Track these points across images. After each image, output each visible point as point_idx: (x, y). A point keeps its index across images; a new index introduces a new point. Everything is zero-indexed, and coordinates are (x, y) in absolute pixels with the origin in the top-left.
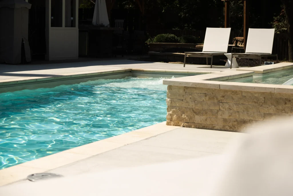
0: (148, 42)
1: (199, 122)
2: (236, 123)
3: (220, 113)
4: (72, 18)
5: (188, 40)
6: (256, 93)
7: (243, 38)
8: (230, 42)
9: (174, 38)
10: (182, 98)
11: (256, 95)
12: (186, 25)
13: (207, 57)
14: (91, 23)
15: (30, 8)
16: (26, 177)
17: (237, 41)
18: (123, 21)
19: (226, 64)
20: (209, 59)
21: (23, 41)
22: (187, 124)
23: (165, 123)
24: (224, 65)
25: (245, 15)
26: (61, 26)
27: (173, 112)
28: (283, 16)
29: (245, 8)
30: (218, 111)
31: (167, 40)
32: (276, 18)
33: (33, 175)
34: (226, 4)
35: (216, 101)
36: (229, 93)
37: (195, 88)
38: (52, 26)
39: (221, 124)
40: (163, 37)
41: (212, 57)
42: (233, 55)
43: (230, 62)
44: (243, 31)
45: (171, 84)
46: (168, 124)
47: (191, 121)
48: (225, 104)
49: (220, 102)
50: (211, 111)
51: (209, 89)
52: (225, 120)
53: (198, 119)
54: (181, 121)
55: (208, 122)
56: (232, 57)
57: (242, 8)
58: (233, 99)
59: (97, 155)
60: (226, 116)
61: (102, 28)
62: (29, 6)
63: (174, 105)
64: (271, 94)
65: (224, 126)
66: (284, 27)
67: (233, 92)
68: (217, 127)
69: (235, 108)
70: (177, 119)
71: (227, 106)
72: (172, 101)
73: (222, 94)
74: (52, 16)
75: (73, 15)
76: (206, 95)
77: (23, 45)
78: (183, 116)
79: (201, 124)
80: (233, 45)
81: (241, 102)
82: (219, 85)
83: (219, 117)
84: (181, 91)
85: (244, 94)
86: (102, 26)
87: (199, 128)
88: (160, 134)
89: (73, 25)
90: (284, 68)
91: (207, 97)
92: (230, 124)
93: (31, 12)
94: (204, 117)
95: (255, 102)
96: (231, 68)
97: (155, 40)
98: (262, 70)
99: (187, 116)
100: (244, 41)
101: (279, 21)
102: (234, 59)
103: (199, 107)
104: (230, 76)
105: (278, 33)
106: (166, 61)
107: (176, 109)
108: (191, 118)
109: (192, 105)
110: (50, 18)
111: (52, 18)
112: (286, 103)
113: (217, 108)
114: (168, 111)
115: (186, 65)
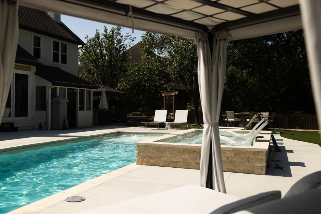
0: (127, 116)
1: (152, 163)
2: (170, 163)
3: (163, 158)
4: (89, 106)
5: (147, 115)
6: (179, 148)
7: (173, 114)
8: (167, 116)
9: (140, 114)
10: (144, 151)
11: (180, 149)
12: (146, 107)
13: (156, 124)
14: (98, 108)
15: (68, 102)
16: (65, 199)
17: (170, 115)
18: (115, 107)
19: (165, 127)
20: (157, 125)
21: (64, 118)
22: (146, 164)
23: (136, 163)
24: (164, 128)
25: (174, 103)
26: (84, 110)
27: (140, 158)
28: (192, 103)
29: (174, 99)
30: (161, 157)
31: (137, 115)
32: (188, 104)
33: (68, 198)
34: (165, 97)
35: (160, 152)
36: (166, 148)
37: (150, 146)
38: (79, 110)
39: (163, 163)
40: (134, 113)
41: (158, 124)
42: (168, 123)
43: (167, 127)
44: (173, 110)
45: (139, 144)
46: (137, 164)
47: (148, 162)
48: (165, 154)
49: (162, 152)
50: (158, 157)
51: (157, 146)
52: (165, 161)
53: (152, 161)
54: (143, 162)
55: (157, 163)
56: (168, 124)
57: (173, 99)
58: (169, 151)
59: (102, 184)
60: (165, 159)
61: (104, 111)
62: (68, 101)
63: (140, 154)
64: (186, 148)
65: (164, 164)
66: (192, 108)
67: (168, 148)
68: (161, 165)
69: (169, 155)
70: (142, 161)
71: (166, 155)
72: (139, 153)
73: (163, 149)
74: (79, 104)
75: (90, 104)
76: (155, 149)
77: (64, 120)
78: (145, 160)
79: (153, 164)
80: (169, 117)
81: (172, 152)
82: (162, 144)
83: (162, 160)
84: (144, 148)
85: (173, 149)
86: (105, 109)
87: (152, 166)
88: (133, 170)
89: (90, 109)
90: (193, 132)
91: (156, 150)
92: (167, 164)
93: (68, 104)
94: (154, 160)
95: (179, 153)
96: (168, 129)
97: (131, 115)
98: (182, 134)
99: (146, 160)
100: (174, 115)
101: (190, 105)
102: (169, 125)
103: (152, 155)
104: (167, 138)
105: (190, 111)
106: (136, 126)
107: (141, 156)
108: (148, 161)
109: (149, 154)
110: (78, 105)
111: (80, 105)
112: (193, 153)
113: (161, 156)
114: (137, 158)
115: (146, 128)
